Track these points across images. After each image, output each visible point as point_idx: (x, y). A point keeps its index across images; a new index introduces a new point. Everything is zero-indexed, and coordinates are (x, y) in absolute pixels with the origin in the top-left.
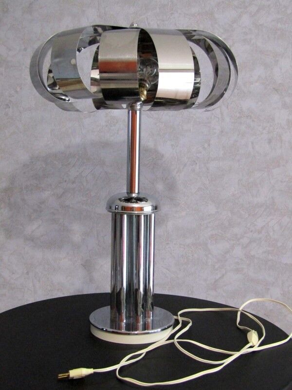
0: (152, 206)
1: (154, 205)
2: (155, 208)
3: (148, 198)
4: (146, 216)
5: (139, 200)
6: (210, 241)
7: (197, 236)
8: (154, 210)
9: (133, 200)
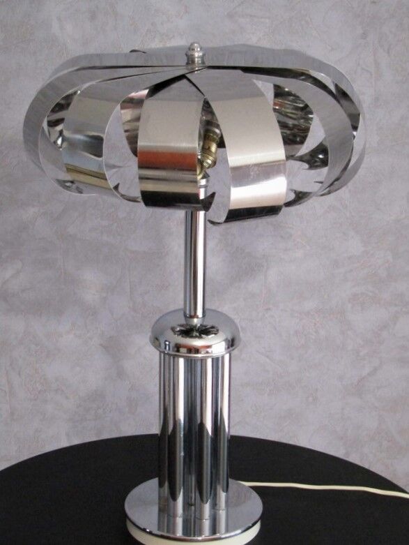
0: (226, 340)
1: (230, 338)
2: (231, 344)
3: (219, 328)
4: (217, 362)
5: (205, 331)
6: (350, 305)
7: (326, 297)
8: (228, 348)
9: (195, 334)
